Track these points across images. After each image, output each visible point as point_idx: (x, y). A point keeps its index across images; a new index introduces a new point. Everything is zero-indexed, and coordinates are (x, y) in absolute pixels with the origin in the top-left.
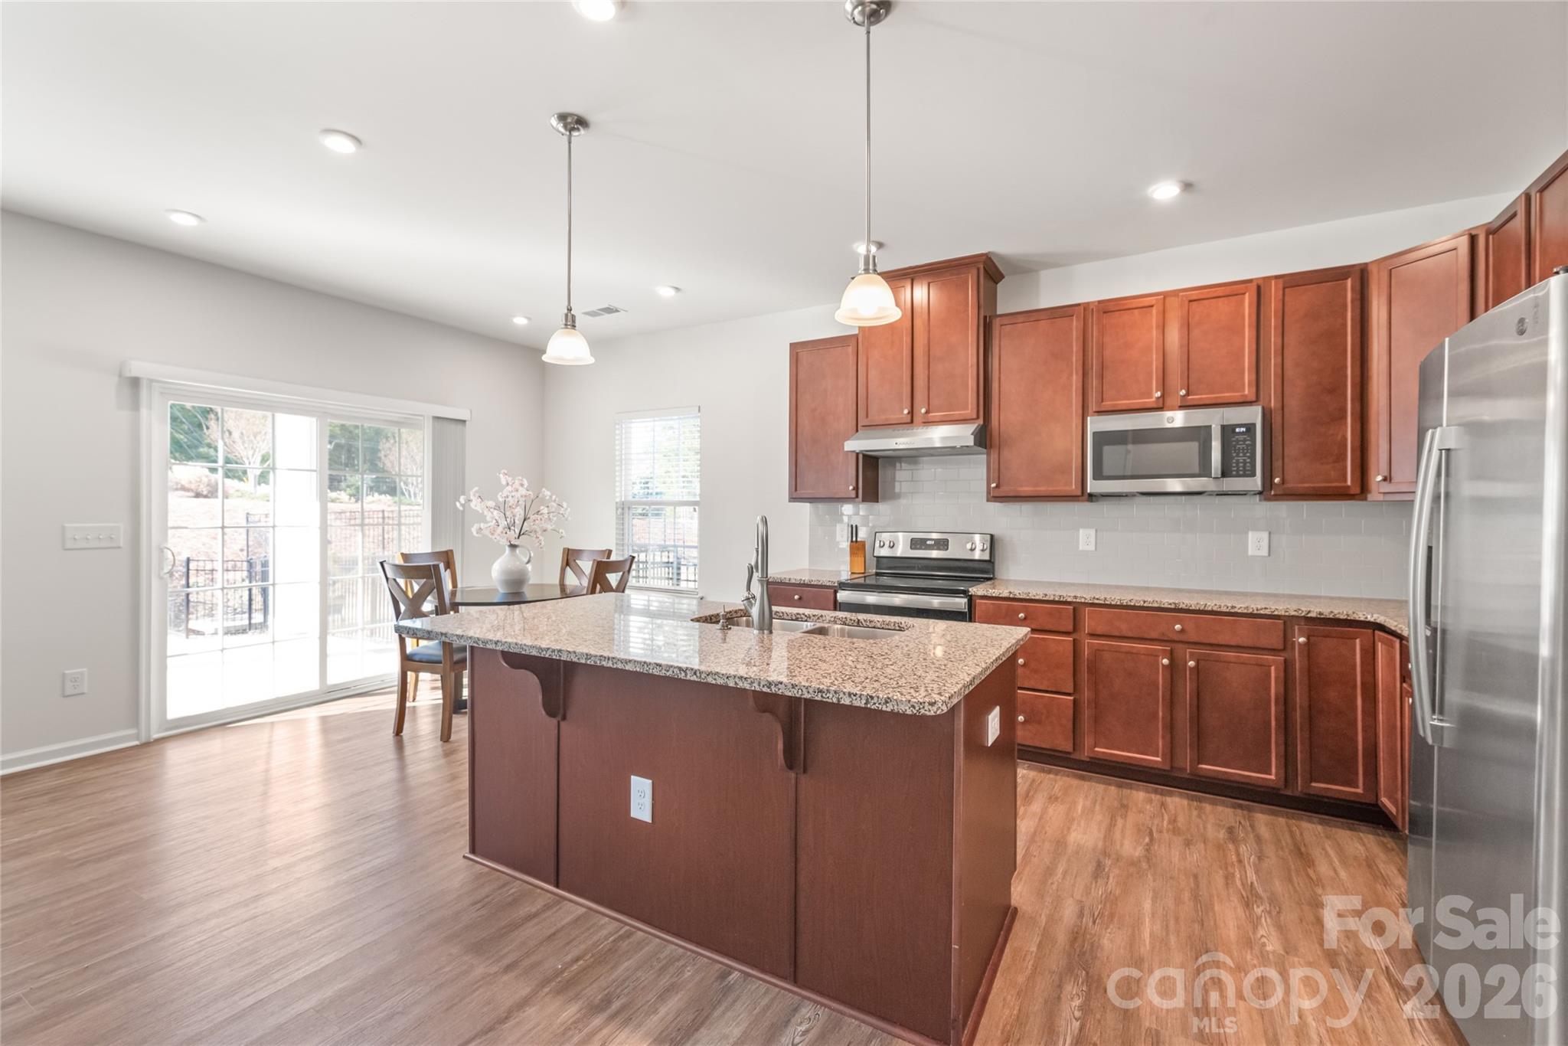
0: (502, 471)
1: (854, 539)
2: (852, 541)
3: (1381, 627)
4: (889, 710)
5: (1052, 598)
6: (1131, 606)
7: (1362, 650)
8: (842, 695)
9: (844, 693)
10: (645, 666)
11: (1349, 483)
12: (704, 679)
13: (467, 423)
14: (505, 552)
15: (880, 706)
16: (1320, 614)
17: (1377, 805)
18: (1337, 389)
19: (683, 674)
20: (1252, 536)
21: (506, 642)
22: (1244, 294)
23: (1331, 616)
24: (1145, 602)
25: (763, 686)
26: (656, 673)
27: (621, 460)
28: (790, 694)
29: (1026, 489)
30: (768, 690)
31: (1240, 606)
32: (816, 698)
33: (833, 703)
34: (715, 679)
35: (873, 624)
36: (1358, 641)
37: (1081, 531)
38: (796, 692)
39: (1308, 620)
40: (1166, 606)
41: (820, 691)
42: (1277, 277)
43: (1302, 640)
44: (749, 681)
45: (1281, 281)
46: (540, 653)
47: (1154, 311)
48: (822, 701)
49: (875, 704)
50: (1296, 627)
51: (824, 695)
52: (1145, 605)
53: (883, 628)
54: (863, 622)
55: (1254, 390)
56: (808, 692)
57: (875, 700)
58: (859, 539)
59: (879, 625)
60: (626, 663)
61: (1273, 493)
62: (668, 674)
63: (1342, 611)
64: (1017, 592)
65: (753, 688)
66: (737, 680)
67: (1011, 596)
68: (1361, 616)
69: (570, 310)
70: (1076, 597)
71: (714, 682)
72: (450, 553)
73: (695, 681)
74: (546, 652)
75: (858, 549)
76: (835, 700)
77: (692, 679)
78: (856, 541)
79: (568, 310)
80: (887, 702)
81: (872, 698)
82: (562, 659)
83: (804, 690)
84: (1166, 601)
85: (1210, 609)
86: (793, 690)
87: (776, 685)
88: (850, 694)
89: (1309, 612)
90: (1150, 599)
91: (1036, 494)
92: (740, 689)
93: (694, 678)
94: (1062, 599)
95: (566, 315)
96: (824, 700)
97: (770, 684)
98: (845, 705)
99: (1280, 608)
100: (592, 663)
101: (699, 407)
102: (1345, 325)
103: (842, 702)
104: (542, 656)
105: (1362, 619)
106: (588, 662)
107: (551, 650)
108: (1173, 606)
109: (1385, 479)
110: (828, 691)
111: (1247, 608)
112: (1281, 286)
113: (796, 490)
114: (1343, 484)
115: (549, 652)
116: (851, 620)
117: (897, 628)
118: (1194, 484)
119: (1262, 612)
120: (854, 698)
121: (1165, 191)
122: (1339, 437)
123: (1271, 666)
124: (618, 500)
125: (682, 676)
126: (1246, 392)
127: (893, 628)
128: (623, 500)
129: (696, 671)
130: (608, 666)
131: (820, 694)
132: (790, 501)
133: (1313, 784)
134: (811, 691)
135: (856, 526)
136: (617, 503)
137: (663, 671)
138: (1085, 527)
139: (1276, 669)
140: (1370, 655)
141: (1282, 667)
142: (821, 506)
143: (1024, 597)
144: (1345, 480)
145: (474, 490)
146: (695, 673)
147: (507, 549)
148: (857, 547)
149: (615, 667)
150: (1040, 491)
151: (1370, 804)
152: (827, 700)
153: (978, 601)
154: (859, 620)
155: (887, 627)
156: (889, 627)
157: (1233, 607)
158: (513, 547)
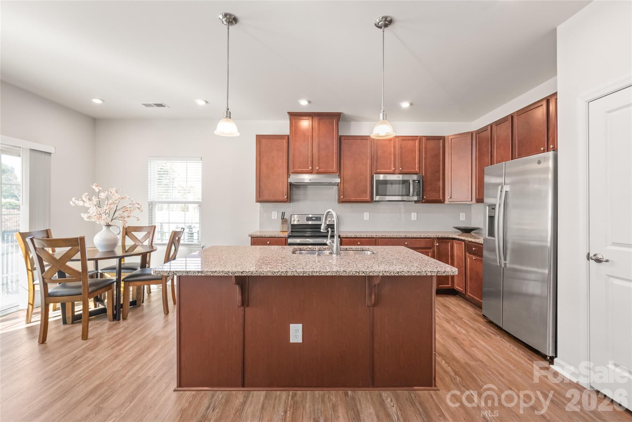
0: (94, 184)
1: (283, 218)
2: (282, 219)
3: (454, 239)
4: (445, 275)
5: (369, 236)
6: (393, 237)
7: (450, 246)
8: (428, 272)
9: (429, 272)
10: (338, 272)
11: (441, 198)
12: (368, 274)
13: (52, 154)
14: (102, 229)
15: (442, 274)
16: (442, 236)
17: (454, 289)
18: (438, 171)
19: (358, 273)
20: (413, 214)
21: (249, 271)
22: (416, 140)
23: (444, 237)
24: (397, 236)
25: (395, 273)
26: (344, 275)
27: (151, 181)
28: (407, 275)
29: (353, 199)
30: (398, 275)
31: (422, 236)
32: (418, 275)
33: (424, 276)
34: (373, 274)
35: (352, 249)
36: (449, 243)
37: (365, 213)
38: (409, 274)
39: (438, 238)
40: (403, 237)
41: (419, 272)
42: (424, 136)
43: (437, 244)
44: (389, 272)
45: (425, 138)
46: (274, 274)
47: (392, 141)
48: (420, 276)
49: (440, 274)
50: (435, 241)
51: (421, 273)
52: (397, 237)
53: (356, 251)
54: (348, 249)
55: (419, 170)
56: (414, 273)
57: (440, 272)
58: (285, 218)
59: (354, 250)
60: (327, 272)
61: (423, 201)
62: (350, 274)
63: (446, 235)
64: (357, 235)
65: (391, 275)
66: (384, 273)
67: (355, 237)
68: (451, 236)
69: (228, 109)
70: (376, 236)
71: (373, 275)
72: (48, 231)
73: (363, 276)
74: (278, 273)
75: (285, 221)
76: (425, 275)
77: (362, 275)
78: (284, 219)
79: (227, 109)
80: (444, 272)
81: (439, 272)
82: (288, 275)
83: (413, 272)
84: (403, 235)
85: (414, 237)
86: (408, 273)
87: (401, 272)
88: (431, 272)
89: (439, 236)
90: (398, 235)
91: (356, 201)
92: (385, 276)
93: (363, 274)
94: (372, 237)
95: (227, 112)
96: (421, 275)
97: (398, 272)
98: (429, 276)
99: (432, 235)
100: (307, 275)
101: (201, 158)
102: (440, 153)
103: (428, 275)
104: (275, 275)
105: (451, 237)
106: (305, 275)
107: (281, 272)
108: (405, 237)
109: (450, 198)
110: (422, 272)
111: (424, 236)
112: (425, 139)
113: (260, 197)
114: (439, 199)
115: (279, 273)
116: (343, 248)
117: (362, 250)
118: (405, 198)
119: (428, 237)
120: (432, 273)
121: (405, 105)
122: (439, 185)
123: (429, 253)
124: (149, 201)
125: (357, 274)
126: (417, 170)
127: (360, 250)
128: (152, 201)
129: (364, 271)
130: (317, 275)
131: (419, 273)
132: (256, 202)
133: (440, 286)
134: (415, 272)
135: (284, 212)
136: (149, 202)
137: (347, 274)
138: (366, 212)
139: (431, 254)
140: (452, 247)
141: (432, 253)
142: (265, 204)
143: (360, 236)
144: (440, 198)
145: (85, 194)
146: (364, 273)
147: (104, 228)
148: (284, 220)
149: (320, 275)
150: (358, 199)
151: (452, 289)
152: (422, 275)
153: (343, 239)
154: (346, 248)
155: (358, 250)
156: (359, 250)
157: (421, 236)
158: (108, 226)
